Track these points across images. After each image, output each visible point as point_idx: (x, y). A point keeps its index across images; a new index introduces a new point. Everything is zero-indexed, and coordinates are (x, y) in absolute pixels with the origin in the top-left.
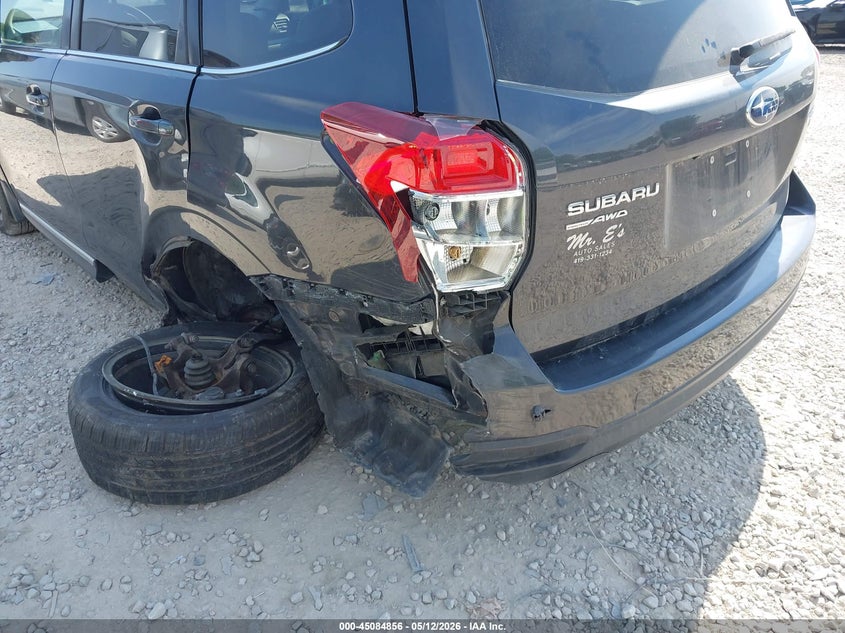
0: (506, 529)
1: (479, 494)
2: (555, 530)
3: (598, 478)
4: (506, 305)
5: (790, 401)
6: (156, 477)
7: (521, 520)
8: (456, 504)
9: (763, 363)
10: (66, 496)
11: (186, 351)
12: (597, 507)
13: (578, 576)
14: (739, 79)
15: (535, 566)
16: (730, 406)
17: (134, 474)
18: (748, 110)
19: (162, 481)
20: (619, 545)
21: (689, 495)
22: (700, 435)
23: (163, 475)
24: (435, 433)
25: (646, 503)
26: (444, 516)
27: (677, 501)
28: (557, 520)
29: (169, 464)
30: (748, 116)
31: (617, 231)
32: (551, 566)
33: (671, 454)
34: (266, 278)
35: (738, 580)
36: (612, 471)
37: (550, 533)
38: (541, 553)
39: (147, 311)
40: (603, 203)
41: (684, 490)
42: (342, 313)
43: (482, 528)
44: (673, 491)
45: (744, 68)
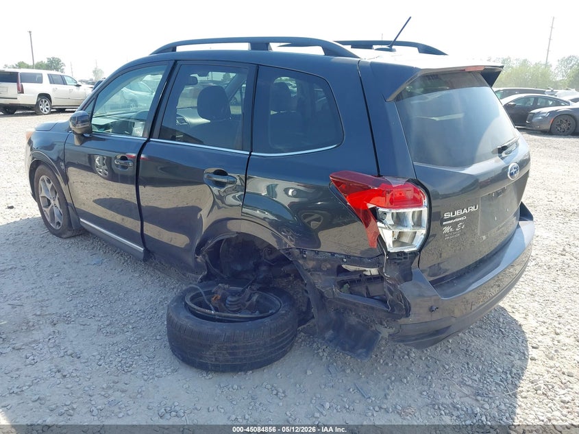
0: (406, 378)
1: (387, 364)
2: (430, 378)
3: (443, 355)
4: (417, 259)
5: (530, 317)
6: (227, 355)
7: (411, 374)
8: (377, 368)
9: (512, 299)
10: (169, 370)
11: (223, 293)
12: (447, 367)
13: (447, 397)
14: (502, 158)
15: (425, 393)
16: (501, 320)
17: (215, 354)
18: (509, 173)
19: (230, 357)
20: (463, 383)
21: (491, 361)
22: (489, 334)
23: (231, 354)
24: (371, 327)
25: (471, 364)
26: (372, 374)
27: (486, 363)
28: (429, 373)
29: (235, 348)
30: (509, 176)
31: (462, 226)
32: (433, 393)
33: (477, 343)
34: (290, 250)
35: (523, 396)
36: (450, 351)
37: (428, 379)
38: (426, 388)
39: (168, 279)
40: (457, 213)
41: (488, 358)
42: (329, 266)
43: (393, 378)
44: (483, 359)
45: (503, 154)
